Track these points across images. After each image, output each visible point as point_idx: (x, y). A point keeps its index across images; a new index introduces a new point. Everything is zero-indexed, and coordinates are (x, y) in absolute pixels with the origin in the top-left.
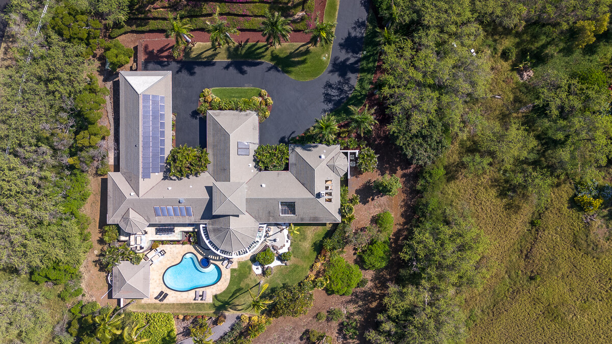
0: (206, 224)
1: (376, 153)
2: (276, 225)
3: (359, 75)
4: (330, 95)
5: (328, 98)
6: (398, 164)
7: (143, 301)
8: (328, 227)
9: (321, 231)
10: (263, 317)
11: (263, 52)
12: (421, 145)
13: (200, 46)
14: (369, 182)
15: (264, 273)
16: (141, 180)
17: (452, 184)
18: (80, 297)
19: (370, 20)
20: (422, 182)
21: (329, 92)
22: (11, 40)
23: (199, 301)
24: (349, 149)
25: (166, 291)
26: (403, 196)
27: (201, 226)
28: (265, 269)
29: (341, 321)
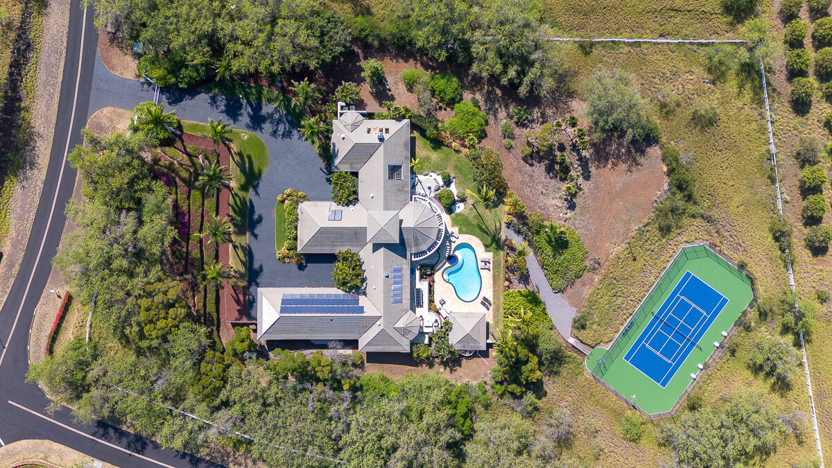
0: (411, 254)
1: (341, 85)
2: (413, 187)
3: (264, 103)
4: (284, 132)
5: (287, 135)
6: (354, 65)
7: (491, 322)
8: (416, 134)
9: (420, 143)
10: (506, 200)
11: (240, 199)
12: (331, 37)
13: (234, 262)
14: (372, 93)
15: (463, 200)
16: (364, 315)
17: (374, 10)
18: (488, 387)
19: (208, 91)
20: (370, 39)
21: (281, 133)
22: (226, 458)
23: (491, 266)
24: (337, 112)
25: (480, 299)
26: (387, 60)
27: (413, 259)
28: (459, 199)
29: (514, 125)
